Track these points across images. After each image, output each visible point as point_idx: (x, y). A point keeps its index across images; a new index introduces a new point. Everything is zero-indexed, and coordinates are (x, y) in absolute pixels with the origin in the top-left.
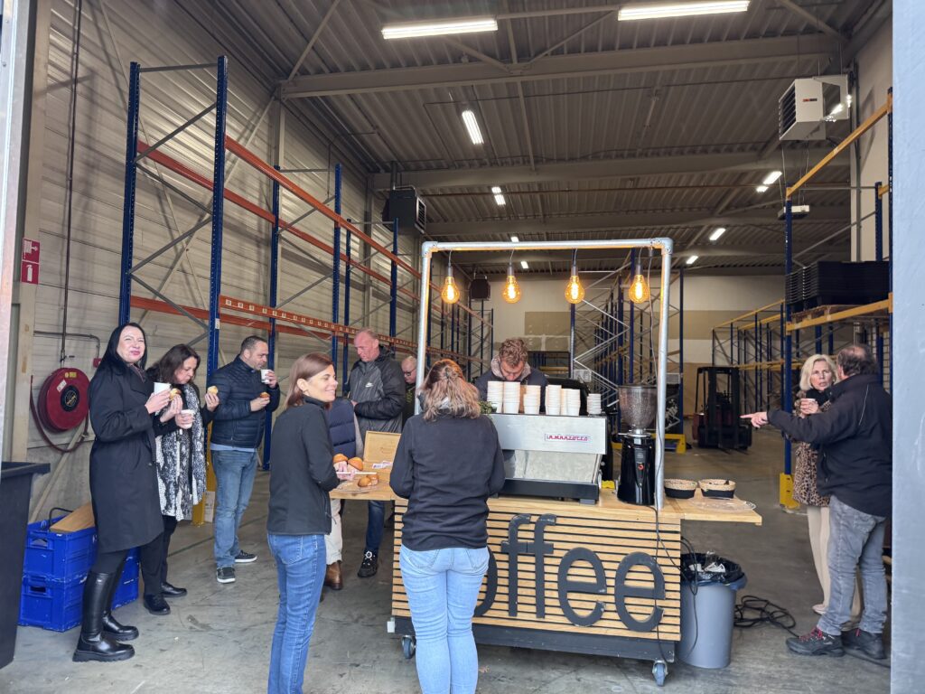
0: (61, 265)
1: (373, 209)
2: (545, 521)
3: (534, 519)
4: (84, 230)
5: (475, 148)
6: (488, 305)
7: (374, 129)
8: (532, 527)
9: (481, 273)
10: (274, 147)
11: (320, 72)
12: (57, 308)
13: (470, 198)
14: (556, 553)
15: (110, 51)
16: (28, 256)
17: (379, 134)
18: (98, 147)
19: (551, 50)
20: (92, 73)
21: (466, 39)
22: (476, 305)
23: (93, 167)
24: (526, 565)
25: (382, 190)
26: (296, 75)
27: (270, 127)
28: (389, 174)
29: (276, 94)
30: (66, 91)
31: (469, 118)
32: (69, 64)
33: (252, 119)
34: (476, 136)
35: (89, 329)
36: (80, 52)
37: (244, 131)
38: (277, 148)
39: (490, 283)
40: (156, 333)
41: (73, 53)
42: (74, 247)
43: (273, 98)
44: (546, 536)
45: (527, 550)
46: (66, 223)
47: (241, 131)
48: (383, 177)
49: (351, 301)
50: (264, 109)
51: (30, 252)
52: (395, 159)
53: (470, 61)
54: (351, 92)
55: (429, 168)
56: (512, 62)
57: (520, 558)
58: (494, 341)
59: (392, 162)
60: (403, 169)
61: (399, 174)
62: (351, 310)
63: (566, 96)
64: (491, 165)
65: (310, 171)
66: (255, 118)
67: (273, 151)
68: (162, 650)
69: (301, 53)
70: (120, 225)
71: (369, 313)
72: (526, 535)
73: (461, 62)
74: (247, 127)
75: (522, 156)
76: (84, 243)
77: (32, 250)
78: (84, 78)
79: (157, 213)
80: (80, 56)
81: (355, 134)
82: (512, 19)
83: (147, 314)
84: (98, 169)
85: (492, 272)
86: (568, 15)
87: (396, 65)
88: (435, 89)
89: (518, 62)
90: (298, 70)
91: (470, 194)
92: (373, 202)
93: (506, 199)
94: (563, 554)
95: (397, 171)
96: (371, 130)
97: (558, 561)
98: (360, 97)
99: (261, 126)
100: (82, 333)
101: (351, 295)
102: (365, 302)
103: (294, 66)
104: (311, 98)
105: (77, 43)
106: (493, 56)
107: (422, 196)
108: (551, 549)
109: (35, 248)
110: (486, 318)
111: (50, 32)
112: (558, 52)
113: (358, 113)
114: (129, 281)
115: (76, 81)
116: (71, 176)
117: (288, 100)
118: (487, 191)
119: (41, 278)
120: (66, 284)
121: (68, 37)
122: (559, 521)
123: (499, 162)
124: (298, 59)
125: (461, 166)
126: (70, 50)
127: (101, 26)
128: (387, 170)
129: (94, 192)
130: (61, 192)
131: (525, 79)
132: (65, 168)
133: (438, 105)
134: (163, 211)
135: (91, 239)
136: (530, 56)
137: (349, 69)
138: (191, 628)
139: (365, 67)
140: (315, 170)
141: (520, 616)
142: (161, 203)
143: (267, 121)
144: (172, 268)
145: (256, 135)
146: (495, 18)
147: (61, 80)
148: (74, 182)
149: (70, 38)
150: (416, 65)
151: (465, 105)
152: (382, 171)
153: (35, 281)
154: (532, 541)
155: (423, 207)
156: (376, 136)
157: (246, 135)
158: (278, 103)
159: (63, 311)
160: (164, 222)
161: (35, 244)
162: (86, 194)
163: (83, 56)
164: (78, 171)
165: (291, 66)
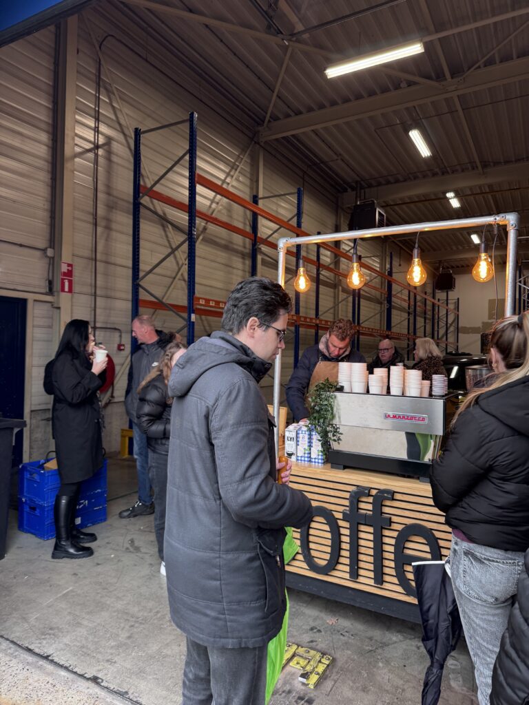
0: (91, 279)
1: (342, 221)
2: (384, 496)
3: (374, 492)
4: (107, 254)
5: (426, 160)
6: (453, 295)
7: (338, 156)
8: (371, 500)
9: (448, 268)
10: (254, 181)
11: (288, 116)
12: (89, 309)
13: (427, 203)
14: (394, 526)
15: (122, 122)
16: (65, 274)
17: (343, 160)
18: (115, 193)
19: (483, 60)
20: (109, 140)
21: (401, 65)
22: (441, 295)
23: (112, 208)
24: (367, 535)
25: (349, 206)
26: (269, 121)
27: (252, 165)
28: (355, 192)
29: (255, 139)
30: (91, 155)
31: (415, 136)
32: (93, 136)
33: (236, 161)
34: (424, 151)
35: (114, 323)
36: (100, 126)
37: (230, 171)
38: (257, 181)
39: (455, 276)
40: (165, 326)
41: (95, 127)
42: (100, 266)
43: (253, 142)
44: (386, 510)
45: (367, 521)
46: (94, 249)
47: (227, 171)
48: (350, 195)
49: (320, 296)
50: (246, 152)
51: (66, 271)
52: (359, 179)
53: (408, 86)
54: (313, 128)
55: (388, 183)
56: (446, 79)
57: (362, 528)
58: (460, 325)
59: (357, 182)
60: (366, 186)
61: (363, 191)
62: (320, 303)
63: (504, 102)
64: (443, 174)
65: (285, 195)
66: (240, 160)
67: (255, 184)
68: (98, 564)
69: (270, 102)
70: (130, 248)
71: (339, 303)
72: (366, 506)
73: (401, 88)
74: (232, 168)
75: (470, 163)
76: (107, 263)
77: (68, 270)
78: (104, 145)
79: (162, 238)
80: (100, 129)
81: (322, 162)
82: (439, 39)
83: (156, 313)
84: (116, 209)
85: (458, 267)
86: (495, 24)
87: (347, 100)
88: (382, 114)
89: (452, 78)
90: (270, 117)
91: (426, 200)
92: (342, 216)
93: (461, 201)
94: (400, 527)
95: (361, 189)
96: (335, 157)
97: (395, 534)
98: (321, 131)
99: (244, 166)
100: (109, 327)
101: (320, 292)
102: (336, 297)
103: (266, 113)
104: (283, 138)
105: (97, 119)
106: (429, 77)
107: (382, 207)
108: (391, 522)
109: (70, 268)
110: (451, 306)
111: (75, 113)
112: (490, 62)
113: (323, 145)
114: (138, 289)
115: (97, 147)
116: (96, 216)
117: (266, 142)
118: (442, 196)
119: (76, 288)
120: (95, 292)
121: (90, 116)
122: (397, 496)
123: (449, 171)
124: (268, 107)
125: (416, 178)
126: (93, 125)
127: (115, 105)
128: (353, 189)
129: (114, 226)
130: (90, 227)
131: (460, 92)
132: (91, 210)
133: (387, 128)
134: (167, 236)
135: (113, 260)
136: (464, 71)
137: (310, 110)
138: (127, 549)
139: (322, 107)
140: (288, 194)
141: (361, 579)
142: (165, 231)
143: (249, 161)
144: (174, 278)
145: (239, 172)
146: (421, 41)
147: (87, 147)
148: (98, 219)
149: (92, 117)
150: (364, 97)
151: (411, 125)
152: (349, 190)
153: (70, 291)
154: (371, 513)
155: (383, 216)
156: (340, 162)
157: (232, 173)
158: (258, 146)
159: (93, 312)
160: (168, 245)
161: (70, 265)
162: (108, 228)
163: (103, 128)
164: (101, 211)
165: (264, 114)
